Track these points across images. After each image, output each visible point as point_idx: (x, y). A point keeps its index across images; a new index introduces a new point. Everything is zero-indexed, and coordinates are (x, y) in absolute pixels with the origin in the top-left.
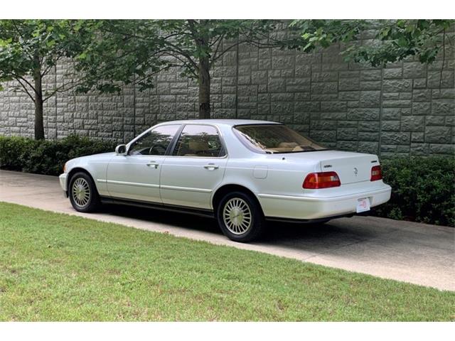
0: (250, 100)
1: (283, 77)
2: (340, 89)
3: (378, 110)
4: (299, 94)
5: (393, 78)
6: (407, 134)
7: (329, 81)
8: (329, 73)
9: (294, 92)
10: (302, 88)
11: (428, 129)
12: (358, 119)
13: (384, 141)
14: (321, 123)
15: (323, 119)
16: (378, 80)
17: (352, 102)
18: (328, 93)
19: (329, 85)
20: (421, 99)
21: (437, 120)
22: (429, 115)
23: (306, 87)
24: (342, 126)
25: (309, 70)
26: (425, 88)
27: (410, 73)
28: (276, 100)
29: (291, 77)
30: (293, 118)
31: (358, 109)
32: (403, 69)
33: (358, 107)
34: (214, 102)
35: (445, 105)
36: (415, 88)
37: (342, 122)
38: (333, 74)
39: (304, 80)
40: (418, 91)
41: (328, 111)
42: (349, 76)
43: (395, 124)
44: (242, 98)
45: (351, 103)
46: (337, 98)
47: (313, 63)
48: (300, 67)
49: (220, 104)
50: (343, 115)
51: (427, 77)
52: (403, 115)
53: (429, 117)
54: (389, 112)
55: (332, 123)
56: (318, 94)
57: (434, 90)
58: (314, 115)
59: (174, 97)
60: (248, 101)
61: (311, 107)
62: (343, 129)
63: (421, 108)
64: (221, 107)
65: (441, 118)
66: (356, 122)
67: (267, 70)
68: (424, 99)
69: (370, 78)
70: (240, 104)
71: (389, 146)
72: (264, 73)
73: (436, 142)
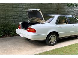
2: (13, 7)
3: (22, 12)
4: (2, 8)
5: (24, 6)
13: (23, 18)
14: (9, 15)
16: (21, 6)
18: (10, 8)
19: (10, 6)
23: (4, 6)
41: (10, 12)
43: (25, 15)
45: (16, 10)
55: (12, 15)
56: (7, 8)
66: (17, 15)
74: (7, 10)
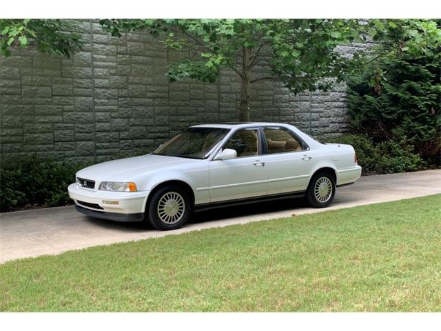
2: (54, 93)
3: (92, 114)
4: (7, 96)
5: (103, 87)
6: (116, 133)
7: (42, 85)
8: (42, 78)
10: (11, 90)
12: (73, 121)
13: (98, 140)
14: (37, 126)
15: (39, 123)
16: (90, 88)
17: (69, 107)
18: (43, 97)
19: (43, 89)
20: (125, 106)
22: (132, 118)
23: (16, 90)
24: (59, 128)
25: (18, 72)
26: (127, 97)
27: (116, 84)
31: (74, 113)
32: (109, 81)
33: (73, 111)
35: (143, 111)
36: (121, 97)
37: (60, 125)
38: (46, 79)
39: (12, 83)
40: (123, 99)
41: (43, 114)
42: (64, 83)
43: (106, 126)
45: (66, 108)
46: (52, 102)
47: (23, 66)
48: (7, 68)
50: (59, 118)
51: (128, 89)
53: (132, 120)
54: (101, 116)
55: (49, 126)
56: (31, 97)
57: (134, 99)
58: (28, 118)
61: (24, 110)
62: (61, 131)
63: (126, 113)
65: (140, 120)
66: (72, 125)
69: (83, 86)
71: (104, 144)
73: (138, 139)
74: (29, 107)
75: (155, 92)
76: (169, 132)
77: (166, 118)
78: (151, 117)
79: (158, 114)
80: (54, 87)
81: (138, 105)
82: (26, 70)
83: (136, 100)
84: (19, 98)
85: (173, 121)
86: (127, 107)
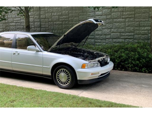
0: (46, 24)
1: (58, 16)
2: (80, 20)
4: (64, 22)
6: (105, 36)
8: (75, 14)
9: (62, 21)
10: (65, 20)
11: (112, 34)
13: (96, 39)
16: (94, 16)
19: (75, 18)
20: (109, 23)
21: (115, 31)
22: (112, 29)
23: (67, 19)
25: (68, 13)
26: (111, 19)
27: (105, 13)
28: (56, 24)
29: (61, 15)
30: (62, 31)
32: (102, 12)
34: (31, 26)
35: (118, 25)
36: (107, 19)
38: (77, 14)
39: (66, 17)
40: (108, 20)
42: (83, 15)
44: (42, 24)
47: (69, 10)
48: (64, 11)
49: (34, 26)
51: (111, 15)
52: (103, 29)
53: (112, 30)
56: (72, 22)
57: (114, 19)
59: (15, 24)
60: (45, 25)
61: (69, 27)
63: (109, 26)
64: (35, 28)
65: (117, 30)
67: (52, 13)
68: (110, 23)
69: (90, 16)
70: (42, 26)
71: (98, 41)
72: (50, 14)
73: (115, 39)
75: (126, 15)
76: (134, 36)
77: (132, 28)
78: (123, 28)
79: (127, 26)
80: (79, 17)
81: (116, 22)
82: (70, 12)
83: (115, 20)
84: (68, 22)
85: (136, 30)
86: (110, 24)
